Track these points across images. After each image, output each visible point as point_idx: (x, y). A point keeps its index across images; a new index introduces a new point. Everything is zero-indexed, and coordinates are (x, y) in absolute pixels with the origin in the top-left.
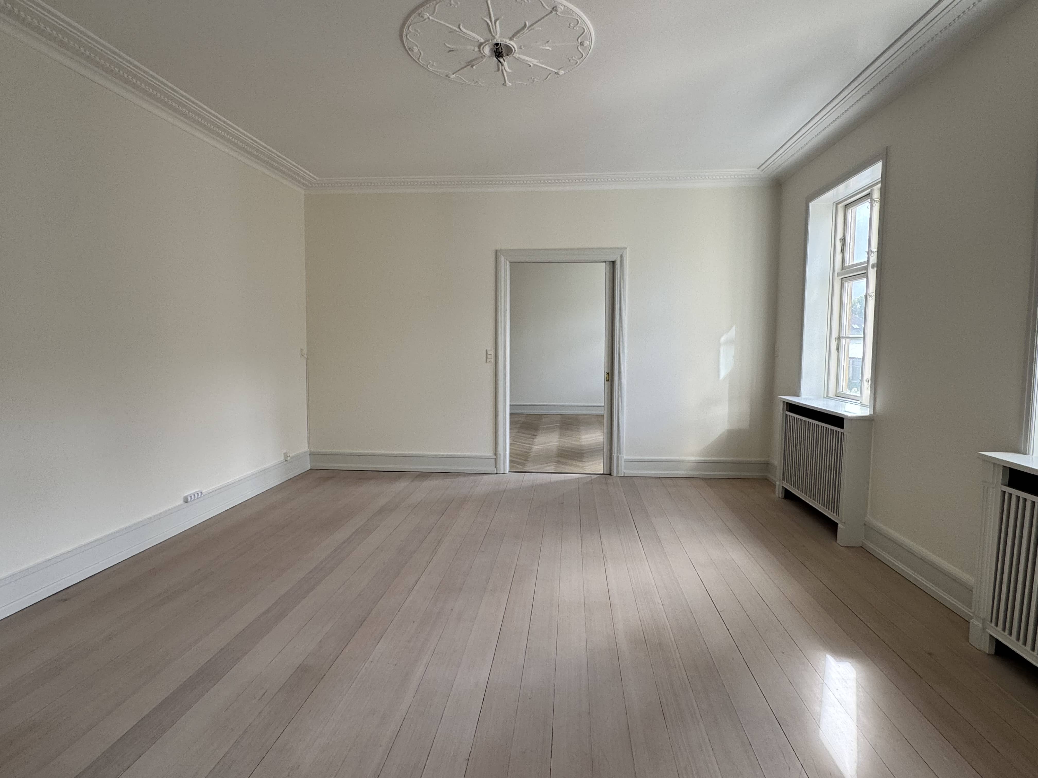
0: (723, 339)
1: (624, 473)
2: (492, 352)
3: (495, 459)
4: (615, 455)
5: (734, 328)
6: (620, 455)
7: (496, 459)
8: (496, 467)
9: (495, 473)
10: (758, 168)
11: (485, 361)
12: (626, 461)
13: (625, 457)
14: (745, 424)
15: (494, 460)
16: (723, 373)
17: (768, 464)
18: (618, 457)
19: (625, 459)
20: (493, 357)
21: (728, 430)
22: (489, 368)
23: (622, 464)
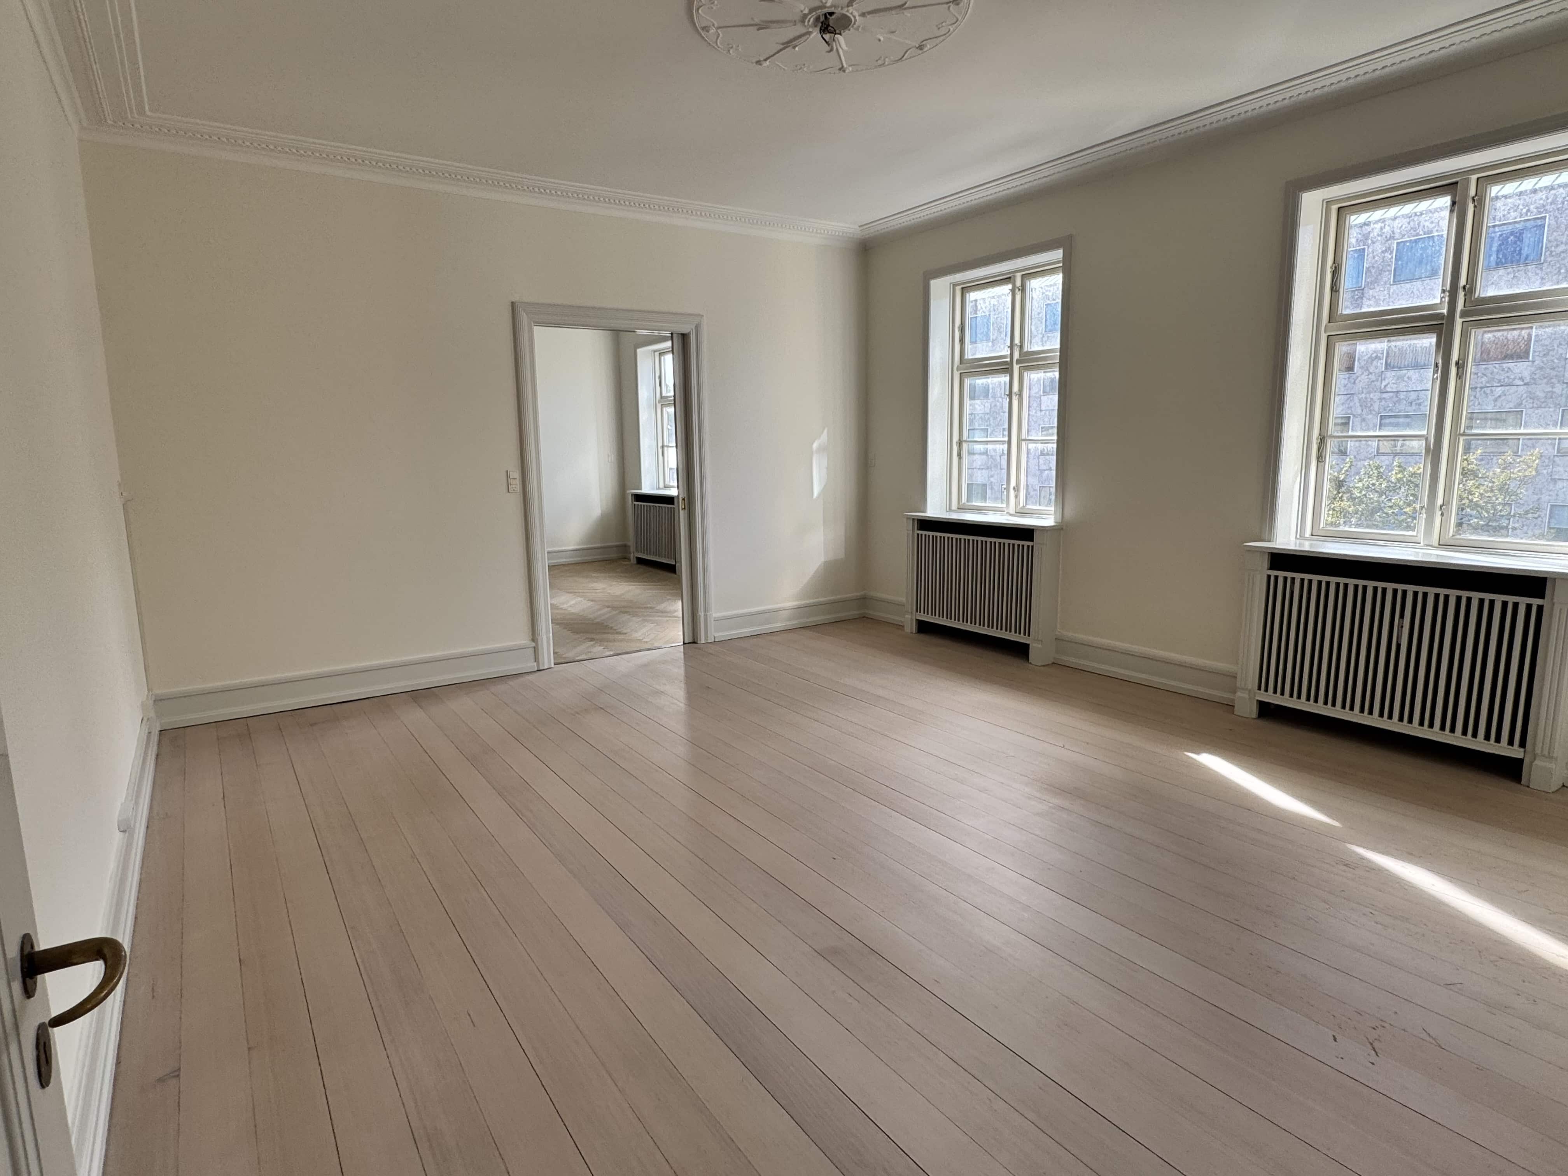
0: (815, 445)
1: (715, 637)
2: (516, 475)
3: (534, 647)
4: (701, 614)
5: (826, 431)
6: (708, 614)
7: (535, 649)
8: (536, 659)
9: (536, 669)
10: (860, 227)
11: (505, 490)
12: (717, 620)
13: (714, 615)
14: (841, 554)
15: (532, 650)
16: (816, 490)
17: (865, 598)
18: (706, 616)
19: (715, 618)
20: (518, 483)
21: (825, 562)
22: (513, 501)
23: (712, 625)
